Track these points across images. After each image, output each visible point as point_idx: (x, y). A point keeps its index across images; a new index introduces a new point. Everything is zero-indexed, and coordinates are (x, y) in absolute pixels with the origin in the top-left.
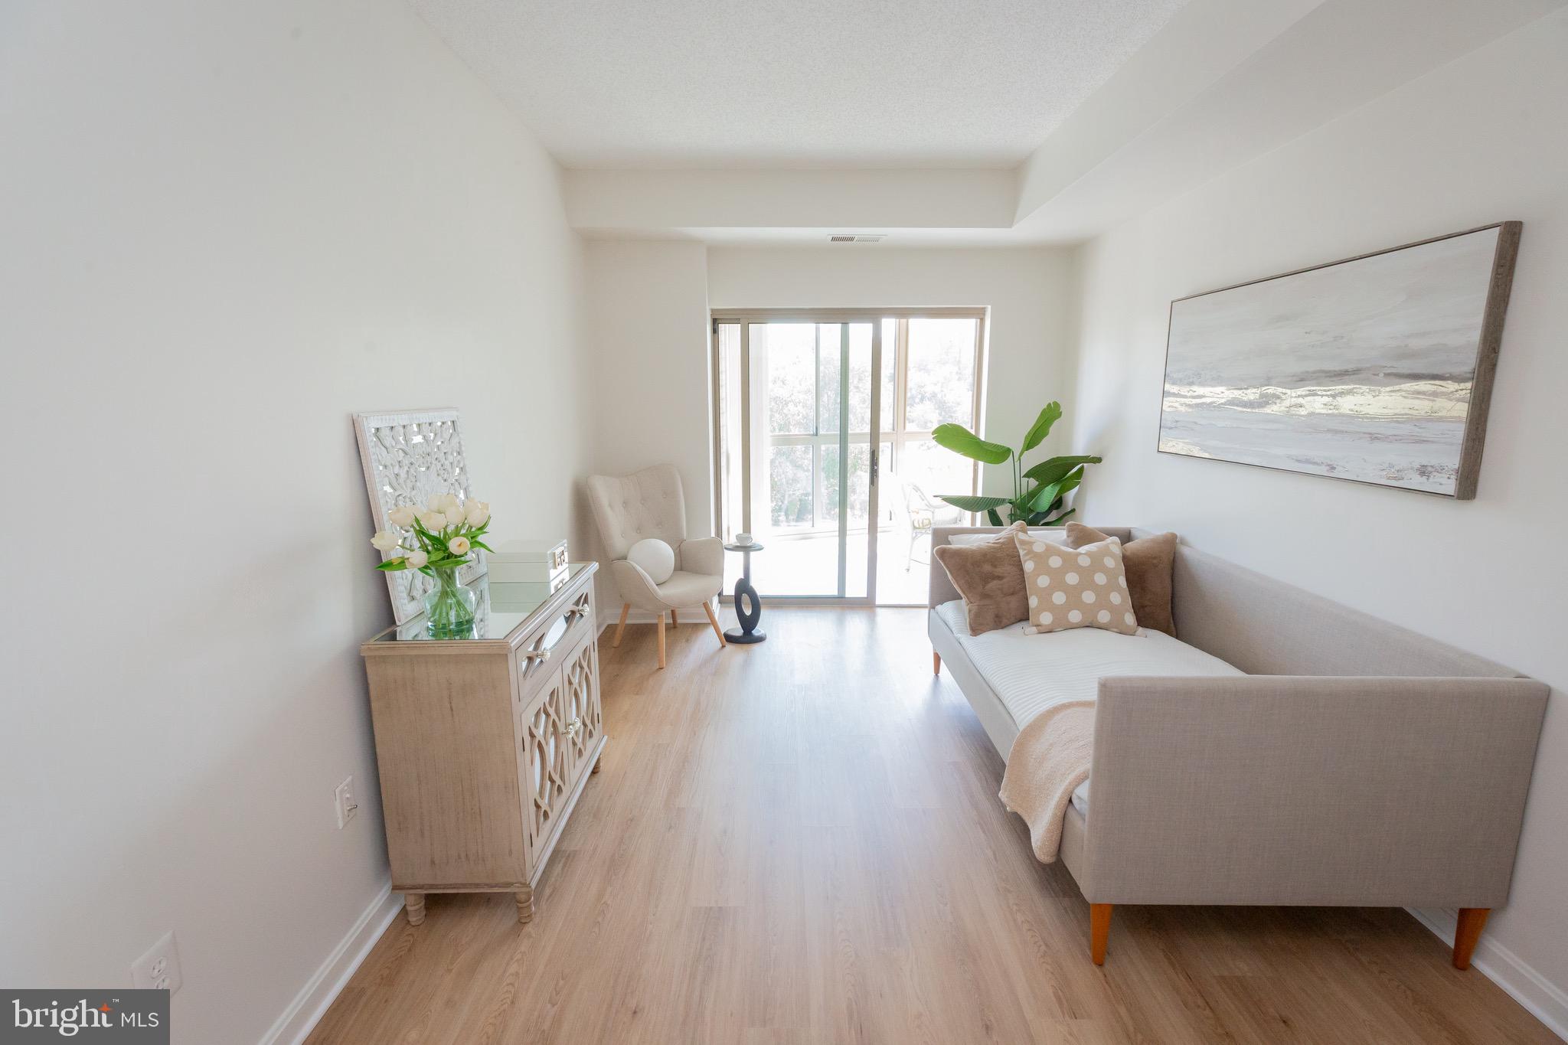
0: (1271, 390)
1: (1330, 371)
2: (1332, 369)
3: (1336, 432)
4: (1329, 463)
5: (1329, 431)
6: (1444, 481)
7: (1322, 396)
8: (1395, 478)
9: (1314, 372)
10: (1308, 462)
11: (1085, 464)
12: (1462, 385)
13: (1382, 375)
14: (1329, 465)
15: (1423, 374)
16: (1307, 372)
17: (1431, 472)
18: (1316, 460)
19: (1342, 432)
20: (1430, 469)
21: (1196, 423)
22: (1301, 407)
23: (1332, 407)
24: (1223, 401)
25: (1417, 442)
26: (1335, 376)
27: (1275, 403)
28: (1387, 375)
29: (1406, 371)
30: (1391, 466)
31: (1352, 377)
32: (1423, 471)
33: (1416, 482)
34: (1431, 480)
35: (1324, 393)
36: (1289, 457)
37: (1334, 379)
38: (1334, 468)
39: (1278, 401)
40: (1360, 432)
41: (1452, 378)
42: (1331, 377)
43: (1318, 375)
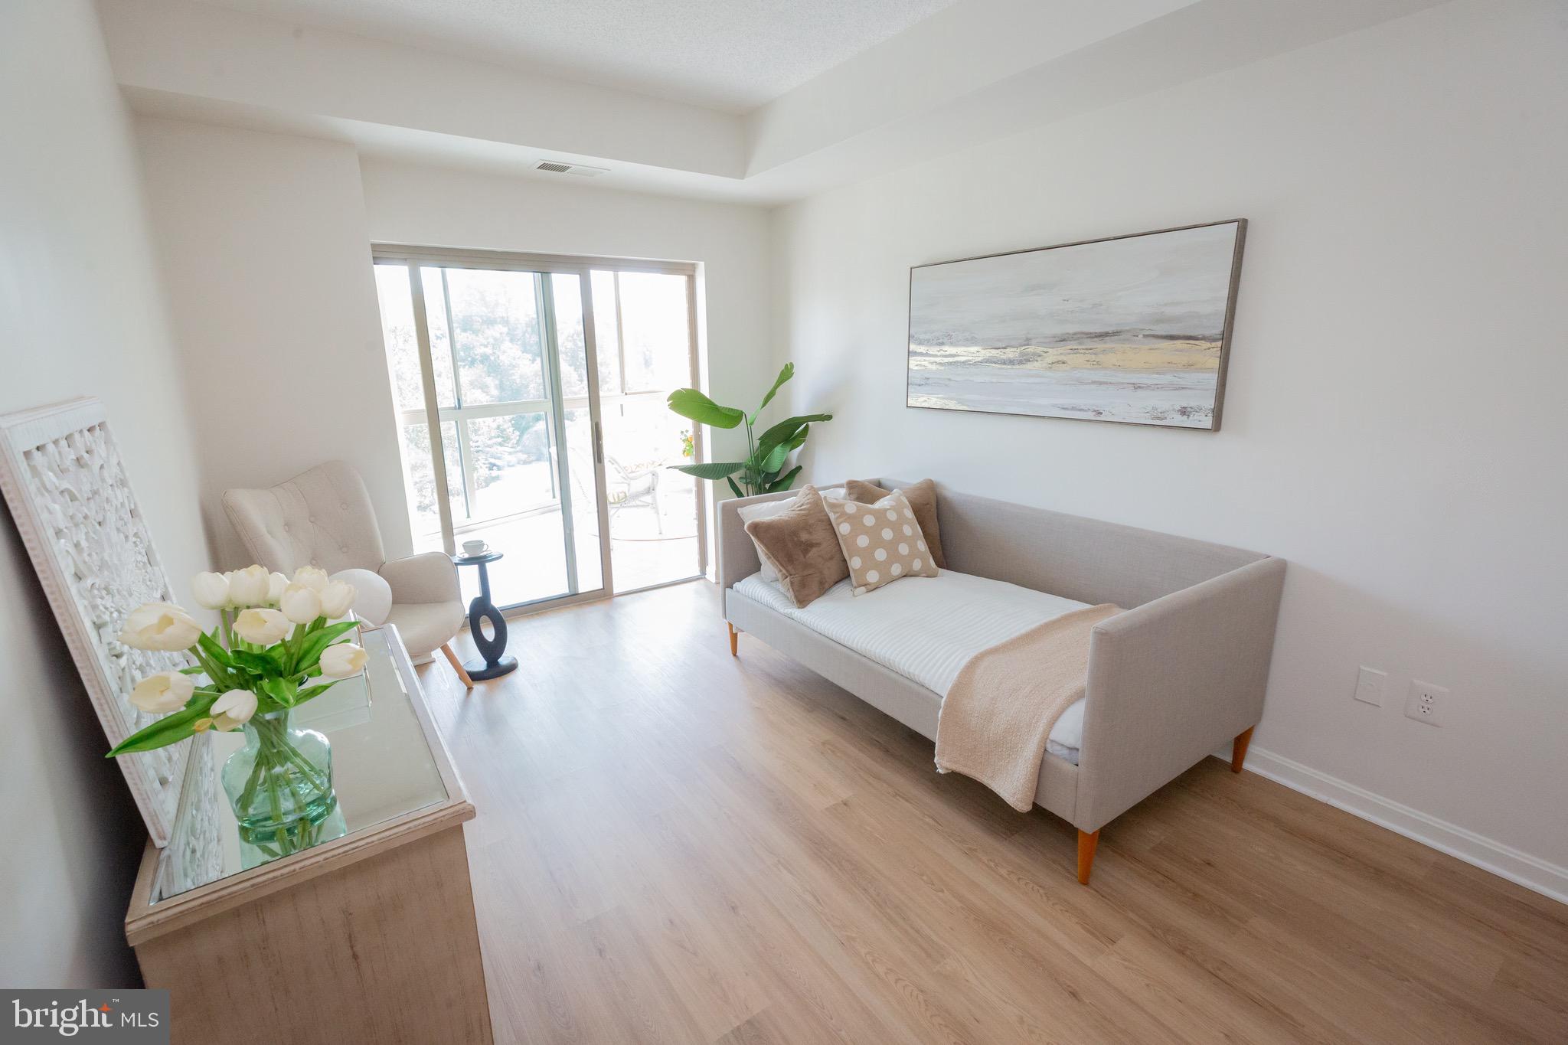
0: (1031, 349)
1: (1091, 333)
2: (1092, 331)
3: (1101, 383)
4: (1096, 409)
5: (1094, 382)
6: (1203, 418)
7: (1085, 353)
8: (1158, 418)
9: (1075, 334)
10: (1073, 409)
11: (810, 423)
12: (1214, 344)
13: (1141, 336)
14: (1095, 411)
15: (1179, 336)
16: (1068, 334)
17: (1190, 412)
18: (1082, 407)
19: (1106, 383)
20: (1189, 409)
21: (950, 380)
22: (1064, 363)
23: (1094, 363)
24: (980, 359)
25: (1176, 389)
26: (1096, 337)
27: (1037, 361)
28: (1146, 336)
29: (1164, 334)
30: (1156, 409)
31: (1113, 338)
32: (1184, 412)
33: (1179, 420)
34: (1191, 418)
35: (1087, 352)
36: (1054, 406)
37: (1096, 339)
39: (1039, 359)
40: (1123, 383)
41: (1204, 338)
42: (1093, 338)
43: (1079, 336)
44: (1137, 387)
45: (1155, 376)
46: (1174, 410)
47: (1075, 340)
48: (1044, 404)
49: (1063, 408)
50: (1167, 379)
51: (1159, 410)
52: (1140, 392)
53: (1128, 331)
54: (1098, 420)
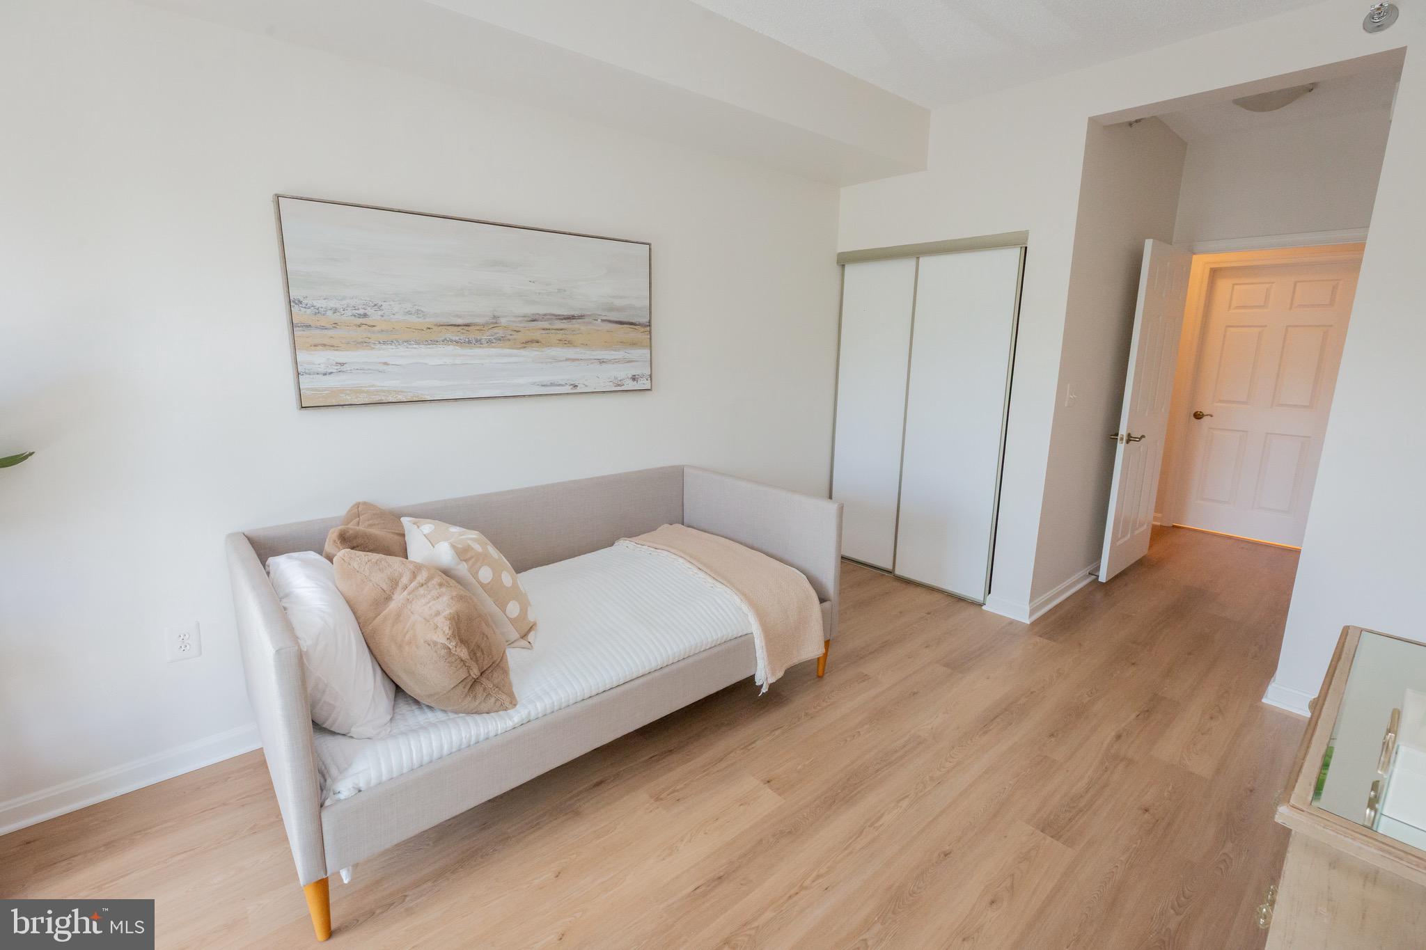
1: (559, 315)
2: (562, 314)
3: (574, 360)
5: (567, 360)
6: (645, 382)
8: (619, 385)
9: (545, 315)
10: (552, 385)
12: (646, 329)
13: (599, 320)
15: (625, 321)
18: (560, 382)
19: (578, 360)
22: (537, 342)
26: (565, 319)
28: (603, 320)
29: (616, 319)
30: (616, 378)
31: (578, 320)
32: (634, 378)
33: (630, 385)
36: (534, 384)
37: (564, 321)
38: (576, 386)
41: (639, 325)
42: (562, 319)
43: (548, 317)
44: (602, 362)
45: (613, 352)
46: (628, 378)
47: (545, 321)
48: (523, 383)
49: (542, 385)
50: (620, 354)
51: (619, 379)
52: (604, 365)
53: (589, 315)
54: (576, 392)
